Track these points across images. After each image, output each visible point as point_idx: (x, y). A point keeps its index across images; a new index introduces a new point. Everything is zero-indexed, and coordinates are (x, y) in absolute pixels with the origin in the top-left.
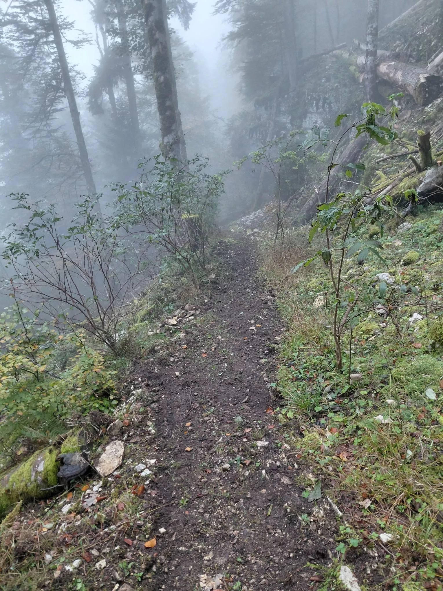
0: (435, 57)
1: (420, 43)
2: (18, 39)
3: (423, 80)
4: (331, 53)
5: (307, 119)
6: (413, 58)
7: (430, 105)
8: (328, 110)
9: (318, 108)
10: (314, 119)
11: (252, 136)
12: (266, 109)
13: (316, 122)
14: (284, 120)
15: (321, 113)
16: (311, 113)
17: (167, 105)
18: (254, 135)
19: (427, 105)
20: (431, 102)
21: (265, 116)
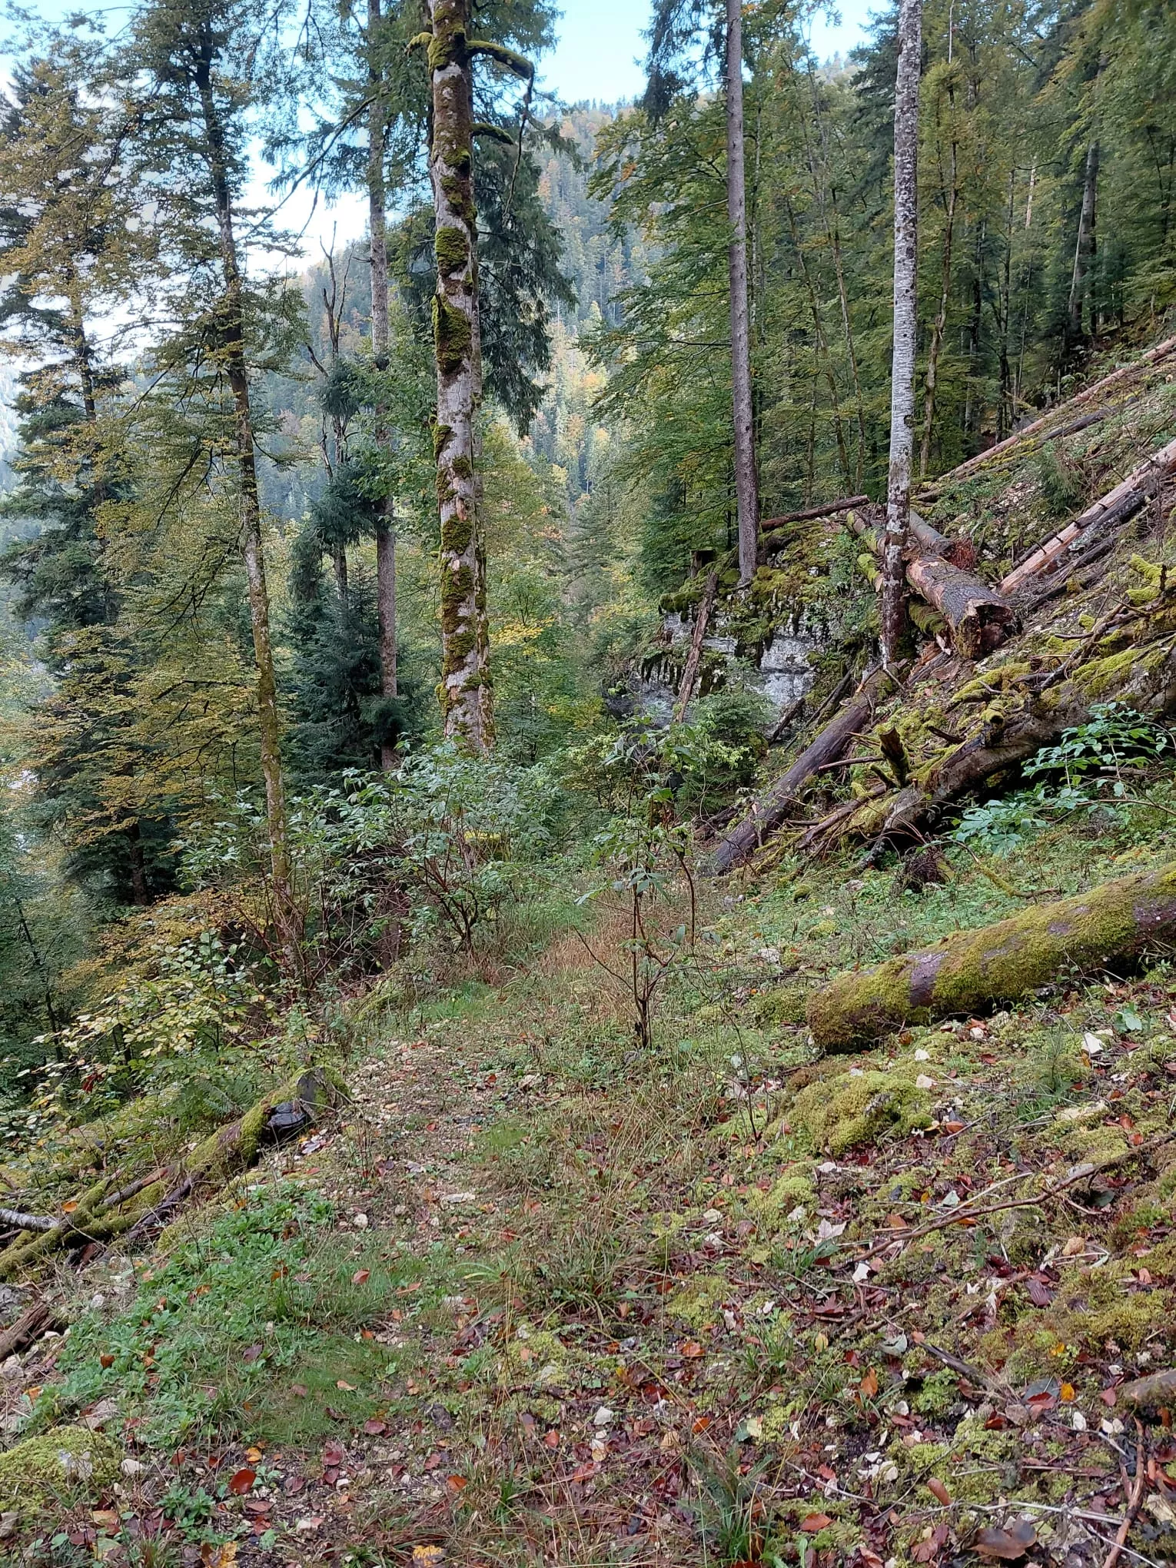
0: (1029, 556)
1: (1004, 524)
2: (161, 441)
3: (972, 613)
4: (833, 514)
5: (772, 651)
6: (991, 550)
7: (986, 660)
8: (819, 634)
9: (796, 630)
10: (789, 652)
11: (649, 675)
12: (684, 620)
13: (792, 658)
14: (723, 647)
15: (803, 640)
16: (782, 637)
17: (460, 615)
18: (654, 672)
19: (979, 660)
20: (987, 654)
21: (681, 634)
